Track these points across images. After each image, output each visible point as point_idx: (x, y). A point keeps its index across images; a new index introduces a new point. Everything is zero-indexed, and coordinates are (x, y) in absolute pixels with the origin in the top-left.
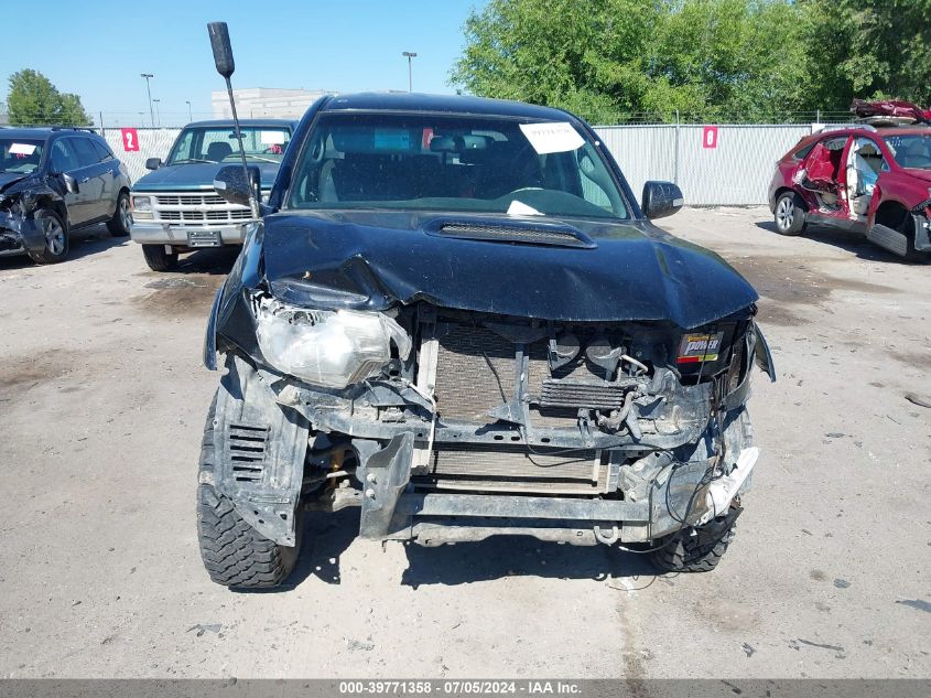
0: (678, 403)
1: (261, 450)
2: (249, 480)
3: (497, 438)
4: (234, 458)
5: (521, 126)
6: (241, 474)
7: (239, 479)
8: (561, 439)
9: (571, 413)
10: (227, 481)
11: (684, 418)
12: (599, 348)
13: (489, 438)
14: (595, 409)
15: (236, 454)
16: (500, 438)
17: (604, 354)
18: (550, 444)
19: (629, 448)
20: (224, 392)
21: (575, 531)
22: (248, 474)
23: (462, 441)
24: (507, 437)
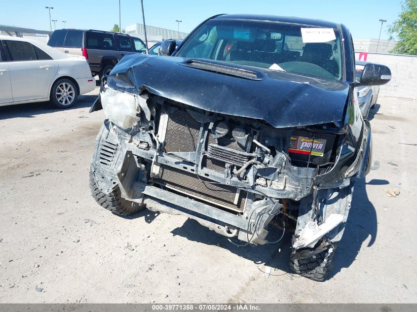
0: (287, 174)
1: (112, 153)
2: (106, 164)
3: (184, 168)
4: (101, 153)
5: (302, 28)
6: (102, 161)
7: (101, 162)
8: (214, 176)
9: (222, 164)
10: (97, 162)
11: (291, 184)
12: (238, 132)
13: (180, 167)
14: (234, 165)
15: (102, 152)
16: (186, 168)
17: (241, 136)
18: (208, 178)
19: (249, 190)
20: (103, 126)
21: (217, 225)
22: (105, 161)
23: (169, 165)
24: (189, 168)
